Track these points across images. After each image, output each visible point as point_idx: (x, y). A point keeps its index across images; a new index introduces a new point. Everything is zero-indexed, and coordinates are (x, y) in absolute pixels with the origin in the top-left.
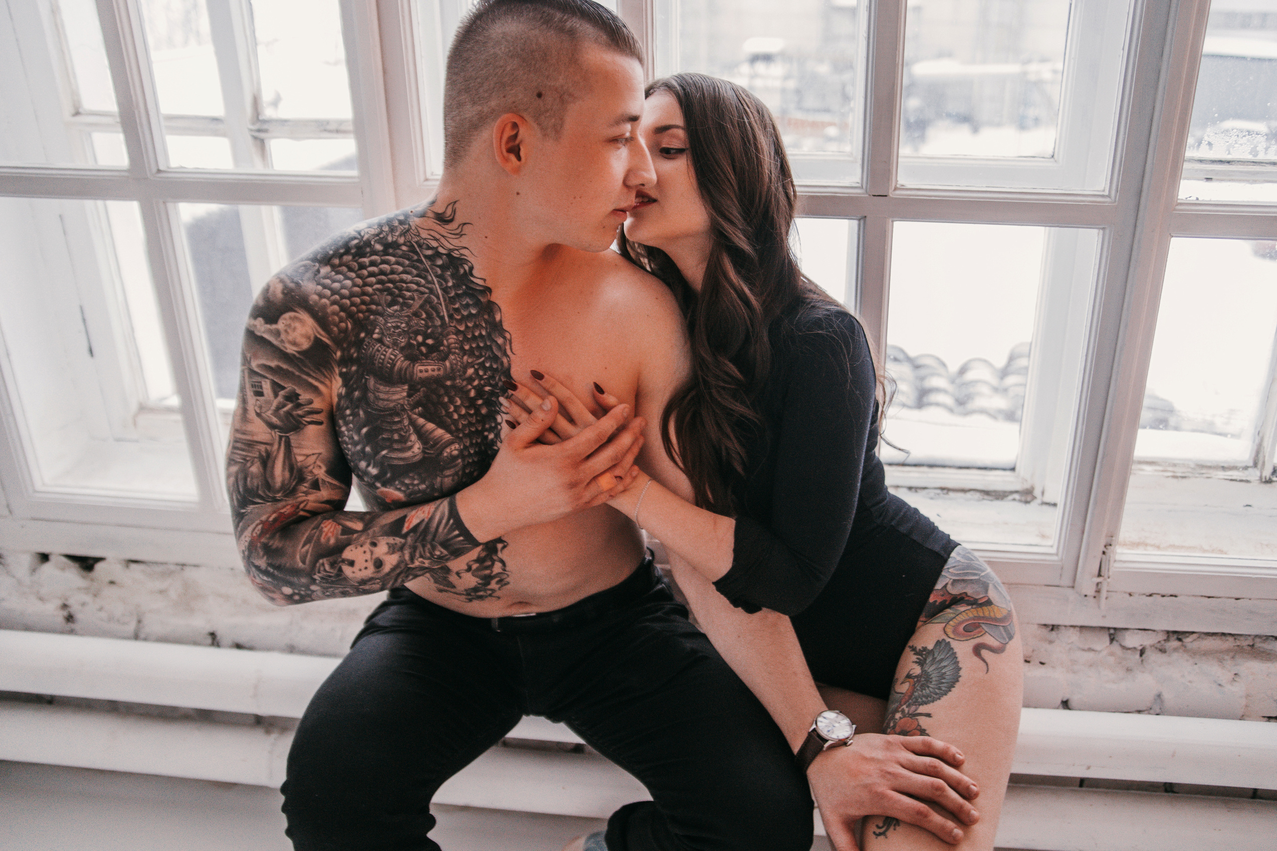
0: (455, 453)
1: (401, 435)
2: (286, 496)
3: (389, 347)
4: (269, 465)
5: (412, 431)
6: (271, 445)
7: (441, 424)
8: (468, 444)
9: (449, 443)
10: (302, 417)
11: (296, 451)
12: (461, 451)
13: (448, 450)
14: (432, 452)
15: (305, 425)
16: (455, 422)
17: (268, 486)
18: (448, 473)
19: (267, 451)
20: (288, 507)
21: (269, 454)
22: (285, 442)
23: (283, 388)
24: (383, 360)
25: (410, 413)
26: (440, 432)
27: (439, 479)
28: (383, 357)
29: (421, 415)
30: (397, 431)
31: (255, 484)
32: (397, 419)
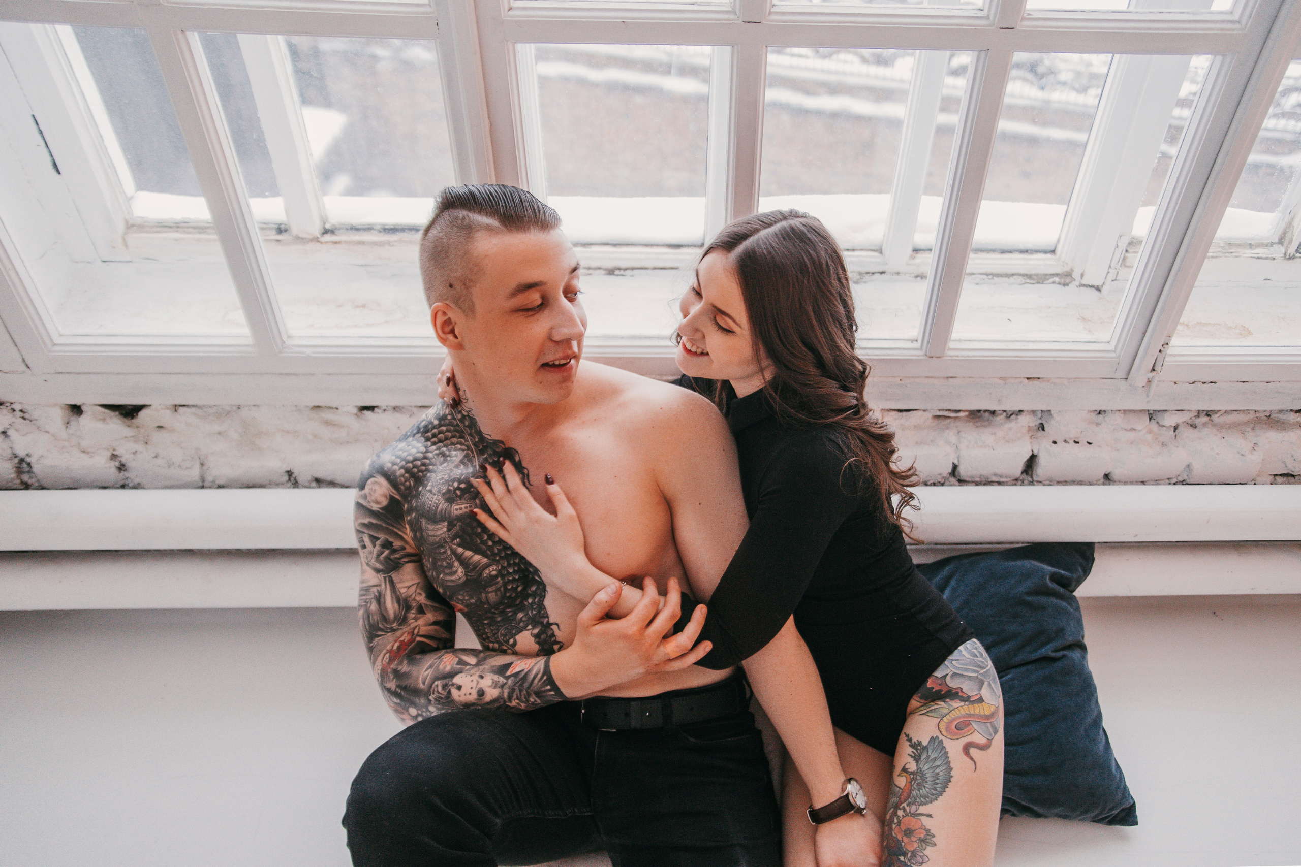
0: (494, 573)
1: (448, 563)
2: (400, 624)
3: (435, 495)
4: (382, 600)
5: (454, 559)
6: (380, 585)
7: (477, 551)
8: (506, 564)
9: (487, 566)
10: (399, 559)
11: (398, 585)
12: (499, 572)
13: (487, 571)
14: (473, 574)
15: (403, 564)
16: (490, 548)
17: (385, 618)
18: (490, 589)
19: (378, 590)
20: (406, 634)
21: (380, 593)
22: (389, 581)
23: (378, 539)
24: (430, 505)
25: (451, 545)
26: (477, 557)
27: (483, 595)
28: (430, 502)
29: (459, 545)
30: (445, 559)
31: (376, 620)
32: (442, 550)
